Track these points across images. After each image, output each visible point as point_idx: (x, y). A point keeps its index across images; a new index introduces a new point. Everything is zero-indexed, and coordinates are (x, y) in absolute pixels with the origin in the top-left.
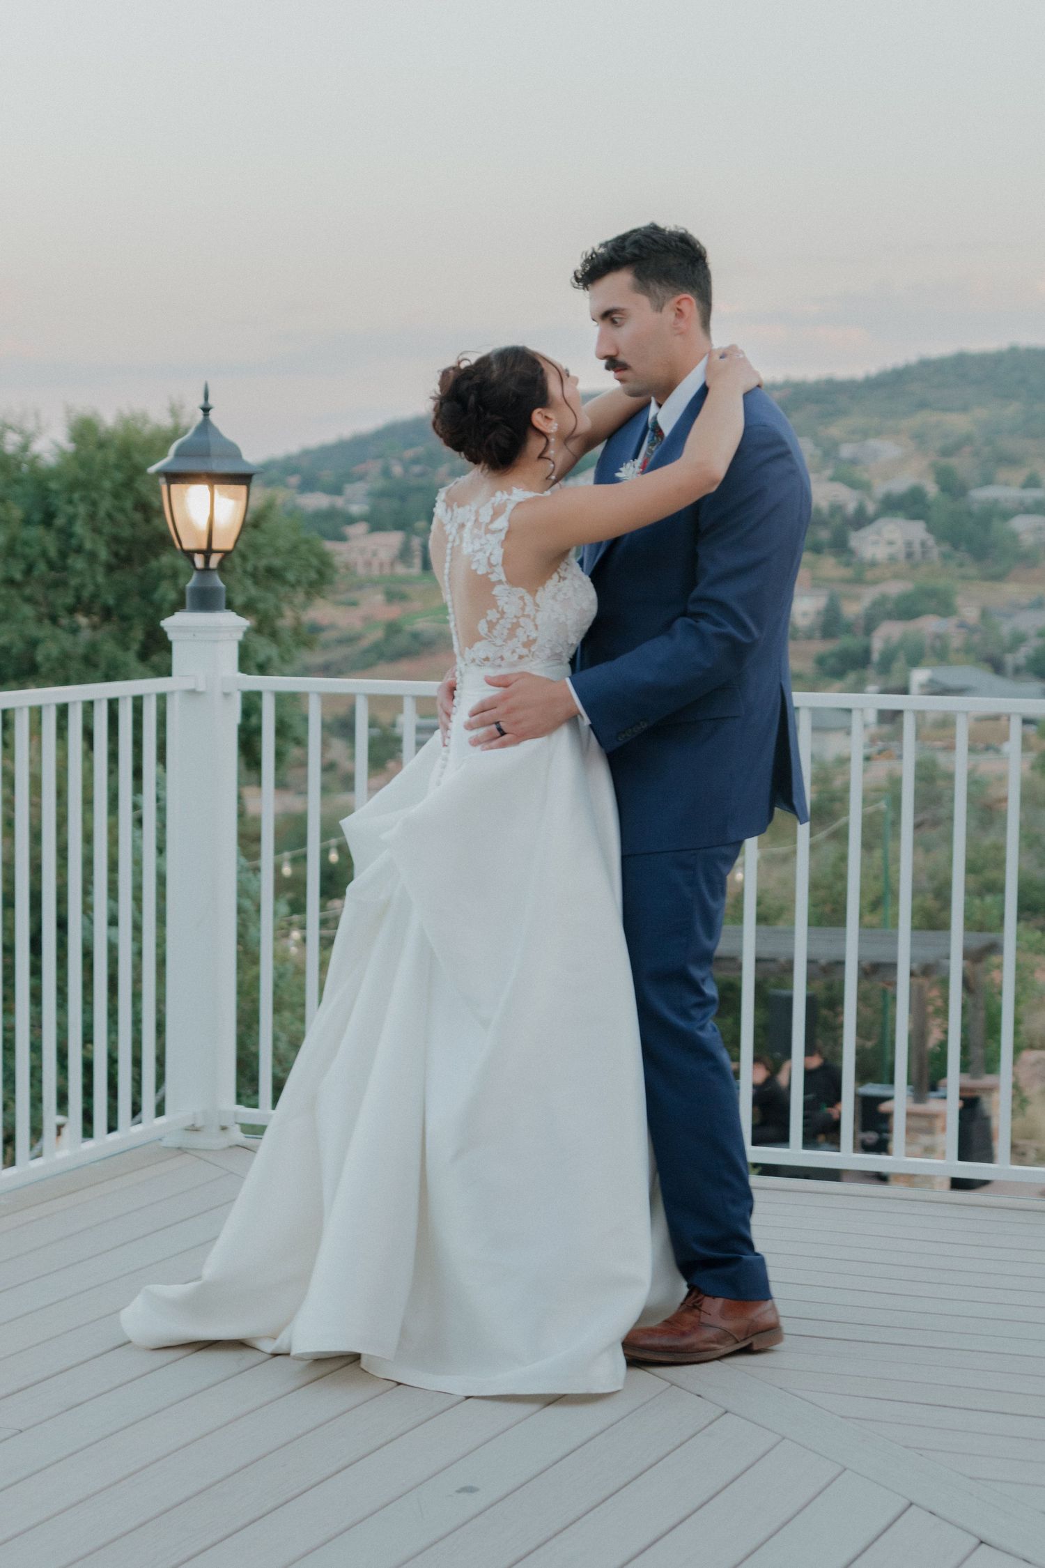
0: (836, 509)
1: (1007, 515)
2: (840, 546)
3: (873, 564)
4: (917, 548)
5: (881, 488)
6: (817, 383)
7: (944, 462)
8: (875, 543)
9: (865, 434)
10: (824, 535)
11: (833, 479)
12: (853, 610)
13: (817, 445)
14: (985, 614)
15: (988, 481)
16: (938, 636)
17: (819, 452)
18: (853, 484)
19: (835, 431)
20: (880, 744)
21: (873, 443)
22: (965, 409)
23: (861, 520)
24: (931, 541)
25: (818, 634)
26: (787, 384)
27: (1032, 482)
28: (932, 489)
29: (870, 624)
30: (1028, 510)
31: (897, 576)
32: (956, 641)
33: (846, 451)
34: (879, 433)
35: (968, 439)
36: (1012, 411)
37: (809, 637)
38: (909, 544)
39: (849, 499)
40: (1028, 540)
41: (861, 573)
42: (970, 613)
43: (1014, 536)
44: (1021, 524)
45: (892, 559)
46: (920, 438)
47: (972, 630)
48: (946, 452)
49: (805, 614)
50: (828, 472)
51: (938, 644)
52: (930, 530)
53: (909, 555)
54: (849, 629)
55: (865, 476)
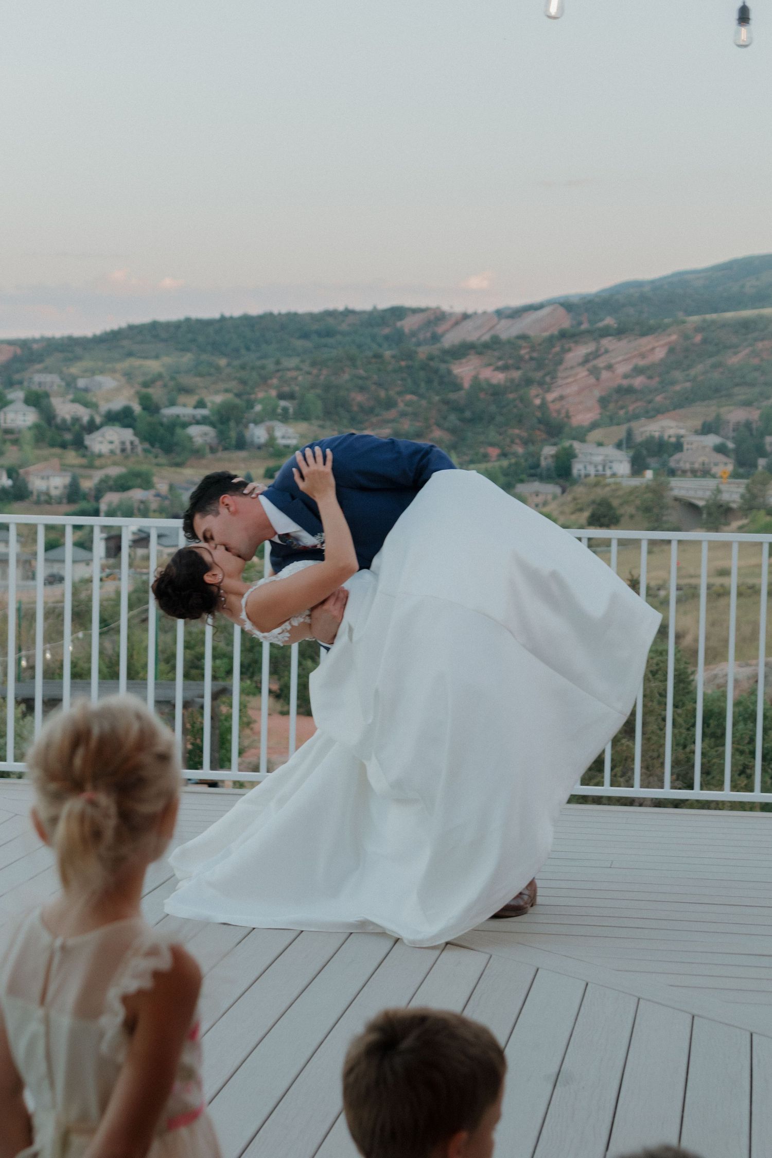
0: (76, 420)
1: (185, 425)
2: (79, 444)
3: (100, 456)
4: (128, 446)
5: (104, 407)
6: (62, 339)
7: (144, 390)
8: (101, 442)
9: (93, 372)
10: (68, 437)
11: (73, 401)
12: (87, 485)
13: (62, 379)
14: (171, 488)
15: (173, 403)
16: (142, 502)
17: (63, 384)
18: (86, 404)
19: (74, 370)
20: (108, 571)
21: (99, 378)
22: (157, 357)
23: (92, 427)
24: (136, 441)
25: (65, 501)
26: (43, 339)
27: (201, 404)
28: (137, 408)
29: (98, 494)
30: (198, 423)
31: (115, 464)
32: (154, 505)
33: (81, 383)
34: (102, 372)
35: (160, 376)
36: (187, 359)
37: (60, 503)
38: (123, 443)
39: (84, 414)
40: (199, 441)
41: (92, 461)
42: (163, 487)
43: (190, 438)
44: (194, 431)
45: (112, 452)
46: (129, 375)
47: (164, 498)
48: (146, 385)
49: (56, 488)
50: (71, 397)
51: (142, 506)
52: (136, 434)
53: (123, 450)
54: (85, 497)
55: (94, 400)
